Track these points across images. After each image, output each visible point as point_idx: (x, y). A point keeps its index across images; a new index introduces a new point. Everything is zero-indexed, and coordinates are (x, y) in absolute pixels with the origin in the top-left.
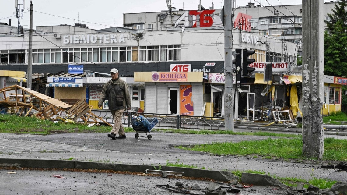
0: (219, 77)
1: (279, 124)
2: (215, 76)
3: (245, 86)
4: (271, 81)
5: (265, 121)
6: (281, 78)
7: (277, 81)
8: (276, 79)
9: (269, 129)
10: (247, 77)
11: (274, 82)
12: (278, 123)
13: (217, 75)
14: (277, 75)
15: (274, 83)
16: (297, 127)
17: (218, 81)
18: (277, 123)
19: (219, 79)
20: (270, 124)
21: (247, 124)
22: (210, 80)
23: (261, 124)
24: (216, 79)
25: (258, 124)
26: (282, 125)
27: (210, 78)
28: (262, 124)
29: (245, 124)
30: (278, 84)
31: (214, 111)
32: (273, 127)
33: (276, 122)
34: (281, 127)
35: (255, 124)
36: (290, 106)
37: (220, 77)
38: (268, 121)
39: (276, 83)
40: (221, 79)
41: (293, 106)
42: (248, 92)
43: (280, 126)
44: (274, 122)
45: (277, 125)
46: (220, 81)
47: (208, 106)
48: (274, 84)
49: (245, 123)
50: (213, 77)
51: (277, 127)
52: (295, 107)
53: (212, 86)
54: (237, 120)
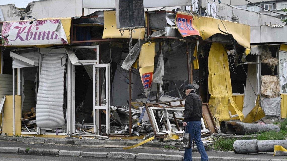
0: (25, 28)
1: (168, 141)
2: (16, 27)
3: (89, 50)
4: (143, 30)
5: (136, 135)
6: (169, 21)
7: (157, 29)
8: (156, 24)
9: (134, 155)
10: (90, 25)
11: (150, 31)
12: (165, 139)
13: (20, 26)
14: (157, 12)
15: (152, 33)
16: (211, 147)
17: (22, 39)
18: (161, 138)
19: (23, 35)
20: (142, 143)
21: (91, 144)
22: (5, 38)
23: (122, 145)
24: (18, 36)
25: (116, 144)
26: (174, 143)
27: (6, 34)
28: (125, 144)
29: (86, 145)
30: (161, 35)
31: (23, 116)
32: (152, 149)
33: (159, 136)
34: (171, 148)
35: (109, 144)
36: (210, 95)
37: (26, 30)
38: (141, 134)
39: (157, 35)
40: (28, 33)
41: (215, 97)
42: (95, 63)
43: (169, 147)
44: (153, 138)
45: (162, 143)
46: (27, 39)
47: (9, 105)
48: (152, 36)
49: (86, 143)
50: (11, 29)
51: (161, 150)
52: (223, 98)
53: (12, 55)
54: (71, 135)
